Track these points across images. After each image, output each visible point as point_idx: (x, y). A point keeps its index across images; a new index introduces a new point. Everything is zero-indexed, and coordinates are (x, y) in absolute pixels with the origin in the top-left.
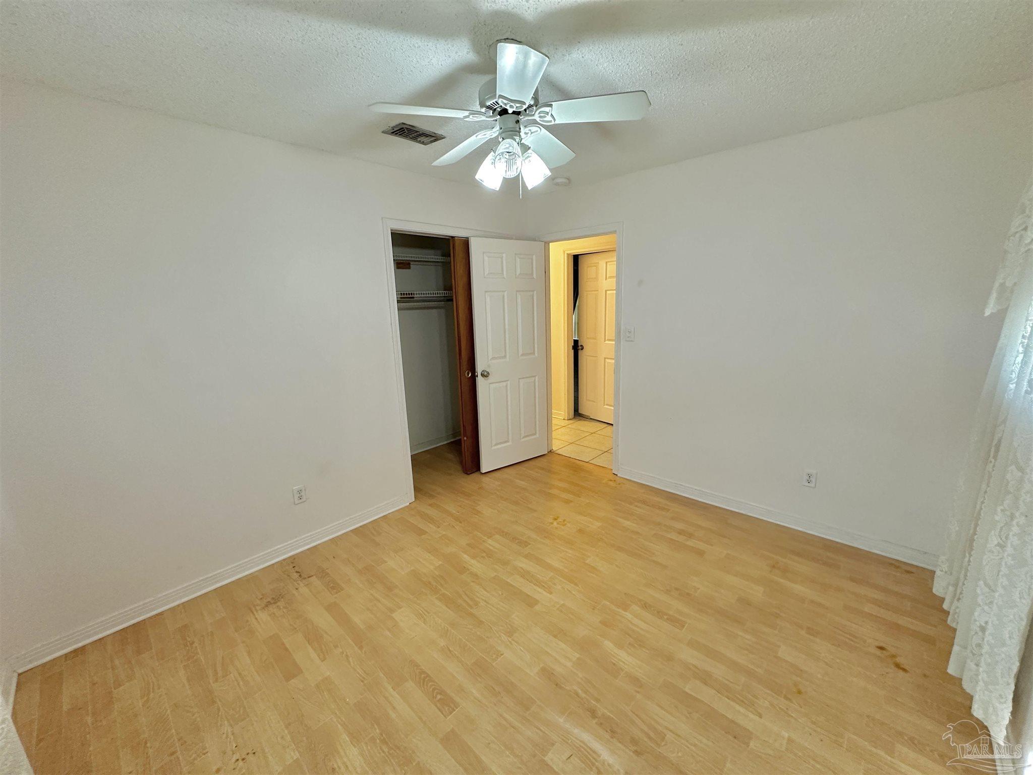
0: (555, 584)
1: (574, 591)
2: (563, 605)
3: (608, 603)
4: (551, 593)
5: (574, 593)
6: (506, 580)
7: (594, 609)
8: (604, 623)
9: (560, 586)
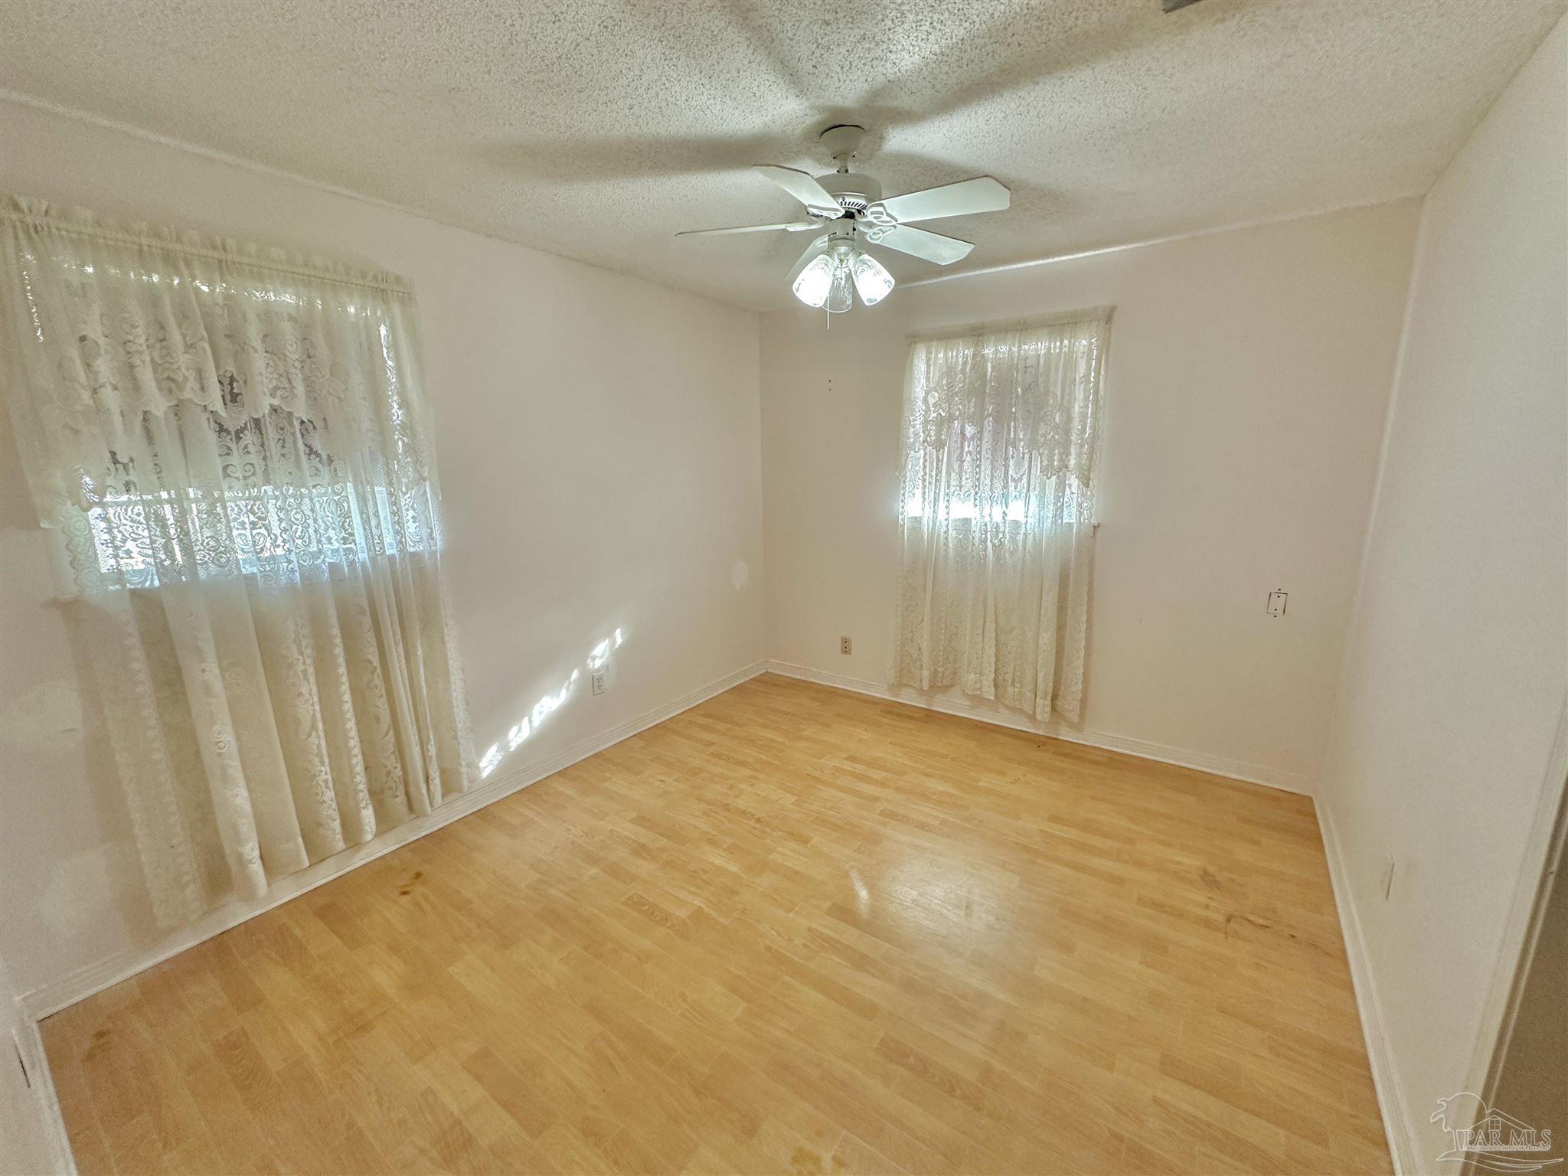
0: (805, 946)
1: (772, 935)
2: (789, 910)
3: (721, 920)
4: (810, 929)
5: (774, 933)
6: (892, 947)
7: (745, 909)
8: (735, 892)
9: (796, 942)
